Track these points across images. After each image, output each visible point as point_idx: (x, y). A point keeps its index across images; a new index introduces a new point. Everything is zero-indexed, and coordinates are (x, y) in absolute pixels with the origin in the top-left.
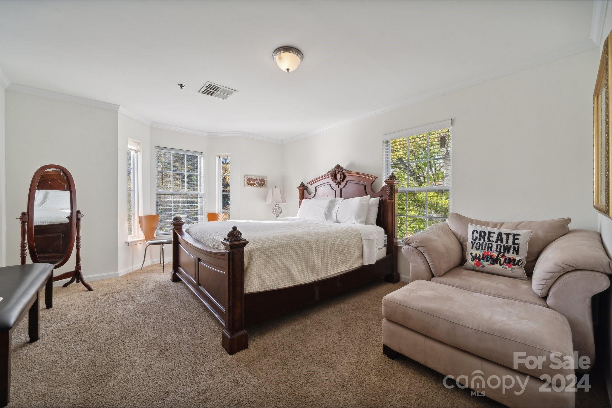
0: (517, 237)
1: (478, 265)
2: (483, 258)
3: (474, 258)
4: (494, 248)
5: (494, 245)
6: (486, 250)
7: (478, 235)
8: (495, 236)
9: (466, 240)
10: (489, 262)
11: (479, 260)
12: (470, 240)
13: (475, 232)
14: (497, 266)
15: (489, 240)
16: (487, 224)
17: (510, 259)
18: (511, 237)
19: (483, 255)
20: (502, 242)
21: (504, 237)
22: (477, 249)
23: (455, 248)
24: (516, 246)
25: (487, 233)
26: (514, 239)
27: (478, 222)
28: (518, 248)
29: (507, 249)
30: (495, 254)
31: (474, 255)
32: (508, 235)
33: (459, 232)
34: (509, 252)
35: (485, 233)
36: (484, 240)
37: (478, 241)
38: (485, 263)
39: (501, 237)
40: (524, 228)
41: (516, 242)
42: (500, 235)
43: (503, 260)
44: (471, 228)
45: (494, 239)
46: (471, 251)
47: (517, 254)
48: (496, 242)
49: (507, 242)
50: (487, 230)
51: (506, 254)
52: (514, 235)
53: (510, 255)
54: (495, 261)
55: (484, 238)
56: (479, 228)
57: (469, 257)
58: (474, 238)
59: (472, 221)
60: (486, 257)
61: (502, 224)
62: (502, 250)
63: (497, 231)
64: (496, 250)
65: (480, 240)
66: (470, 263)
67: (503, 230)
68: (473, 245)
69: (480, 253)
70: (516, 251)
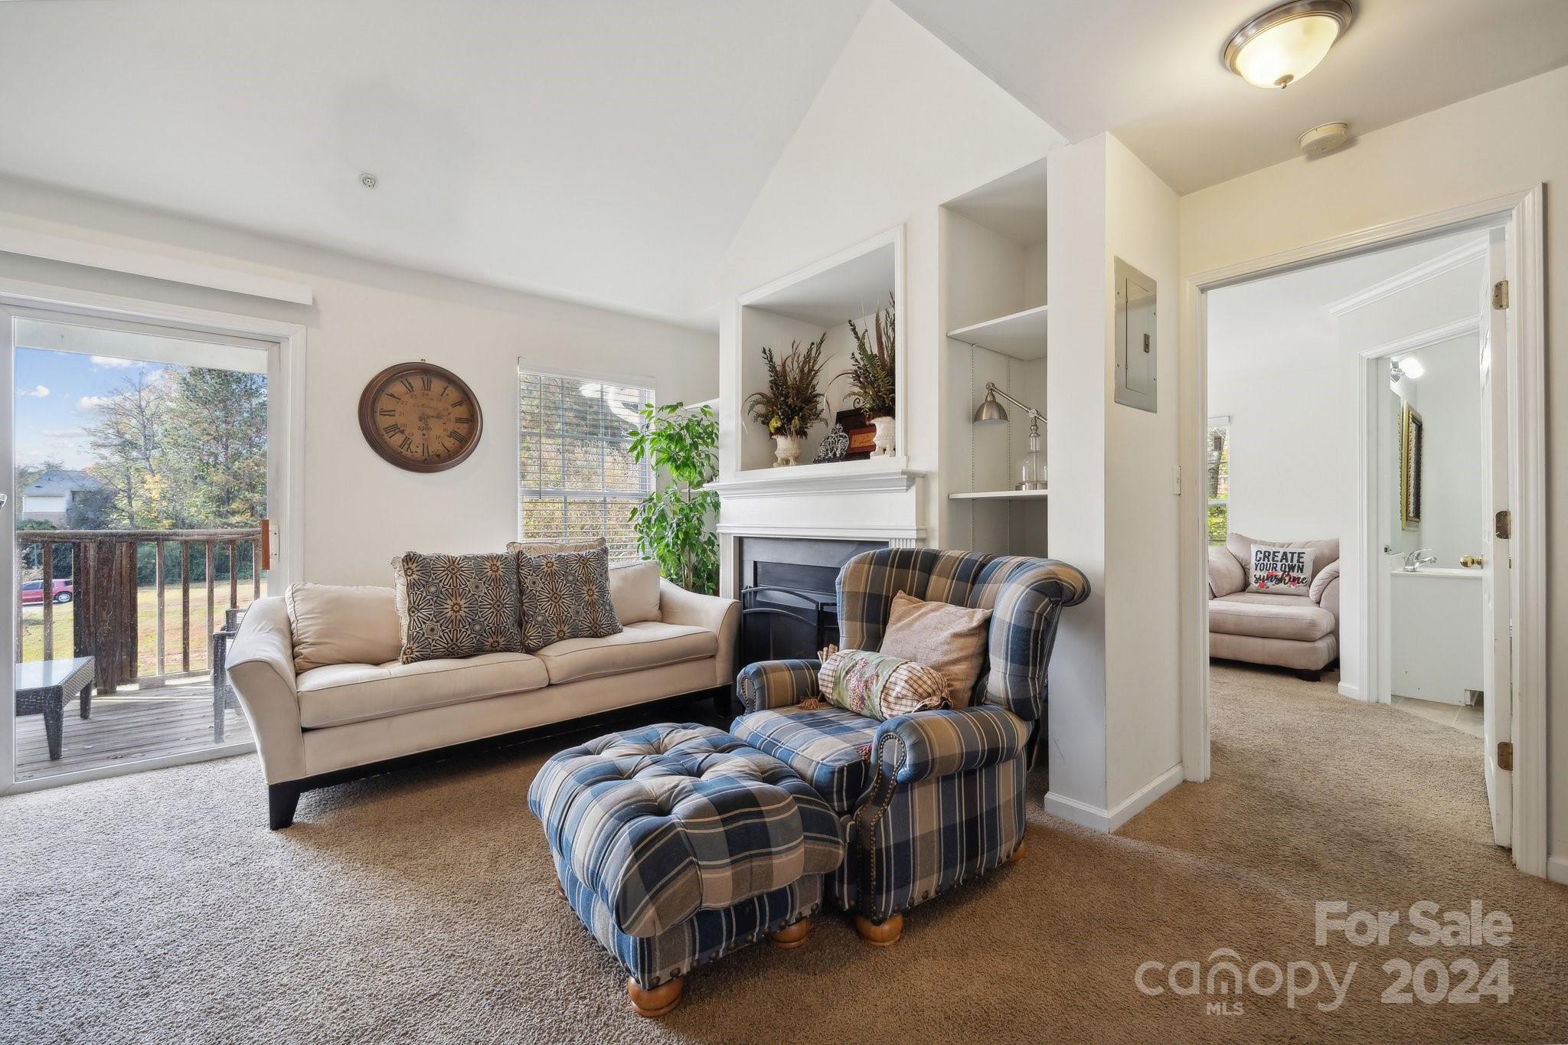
0: (1301, 555)
1: (1262, 586)
2: (1267, 579)
3: (1258, 580)
4: (1278, 568)
5: (1279, 564)
6: (1270, 571)
7: (1262, 556)
8: (1280, 556)
9: (1249, 563)
10: (1274, 583)
11: (1264, 581)
12: (1253, 561)
13: (1259, 553)
14: (1282, 585)
15: (1273, 560)
16: (1274, 545)
17: (1294, 577)
18: (1296, 556)
19: (1268, 576)
20: (1287, 561)
21: (1289, 556)
22: (1261, 570)
23: (1238, 572)
24: (1301, 564)
25: (1272, 553)
26: (1299, 557)
27: (1263, 543)
28: (1303, 566)
29: (1292, 568)
30: (1280, 574)
31: (1258, 576)
32: (1293, 554)
33: (1241, 554)
34: (1293, 571)
35: (1269, 553)
36: (1269, 561)
37: (1262, 561)
38: (1269, 584)
39: (1286, 556)
40: (1311, 547)
41: (1301, 560)
42: (1285, 554)
43: (1287, 579)
44: (1254, 549)
45: (1279, 559)
46: (1254, 573)
47: (1302, 572)
48: (1281, 561)
49: (1292, 561)
50: (1272, 549)
51: (1291, 573)
52: (1299, 554)
53: (1294, 574)
54: (1280, 581)
55: (1268, 559)
56: (1263, 549)
57: (1252, 580)
58: (1258, 559)
59: (1256, 542)
60: (1270, 578)
61: (1289, 545)
62: (1287, 570)
63: (1282, 551)
64: (1281, 570)
65: (1264, 560)
66: (1254, 585)
67: (1288, 550)
68: (1257, 566)
69: (1264, 574)
70: (1301, 569)
